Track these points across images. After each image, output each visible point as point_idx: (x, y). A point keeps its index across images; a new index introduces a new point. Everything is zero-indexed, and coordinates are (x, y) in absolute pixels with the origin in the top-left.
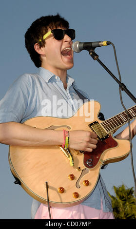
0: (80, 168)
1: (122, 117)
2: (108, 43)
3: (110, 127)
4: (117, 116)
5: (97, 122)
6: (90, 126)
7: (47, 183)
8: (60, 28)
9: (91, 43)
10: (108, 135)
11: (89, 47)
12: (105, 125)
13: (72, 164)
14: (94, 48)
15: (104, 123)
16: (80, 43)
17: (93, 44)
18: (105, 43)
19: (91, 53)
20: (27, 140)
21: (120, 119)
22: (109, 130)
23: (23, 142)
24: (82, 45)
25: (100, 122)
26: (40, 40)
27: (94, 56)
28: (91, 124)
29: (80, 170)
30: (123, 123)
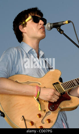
0: (45, 110)
1: (75, 82)
2: (69, 22)
3: (66, 87)
4: (72, 81)
5: (58, 83)
6: (54, 85)
7: (23, 116)
8: (37, 16)
9: (58, 23)
10: (65, 92)
11: (57, 26)
12: (63, 85)
13: (40, 109)
14: (60, 26)
15: (63, 84)
16: (50, 24)
17: (59, 24)
18: (67, 22)
19: (58, 30)
20: (12, 91)
21: (73, 83)
22: (66, 89)
23: (9, 92)
24: (52, 25)
25: (60, 83)
26: (24, 23)
27: (61, 31)
28: (54, 84)
29: (45, 112)
30: (75, 86)
